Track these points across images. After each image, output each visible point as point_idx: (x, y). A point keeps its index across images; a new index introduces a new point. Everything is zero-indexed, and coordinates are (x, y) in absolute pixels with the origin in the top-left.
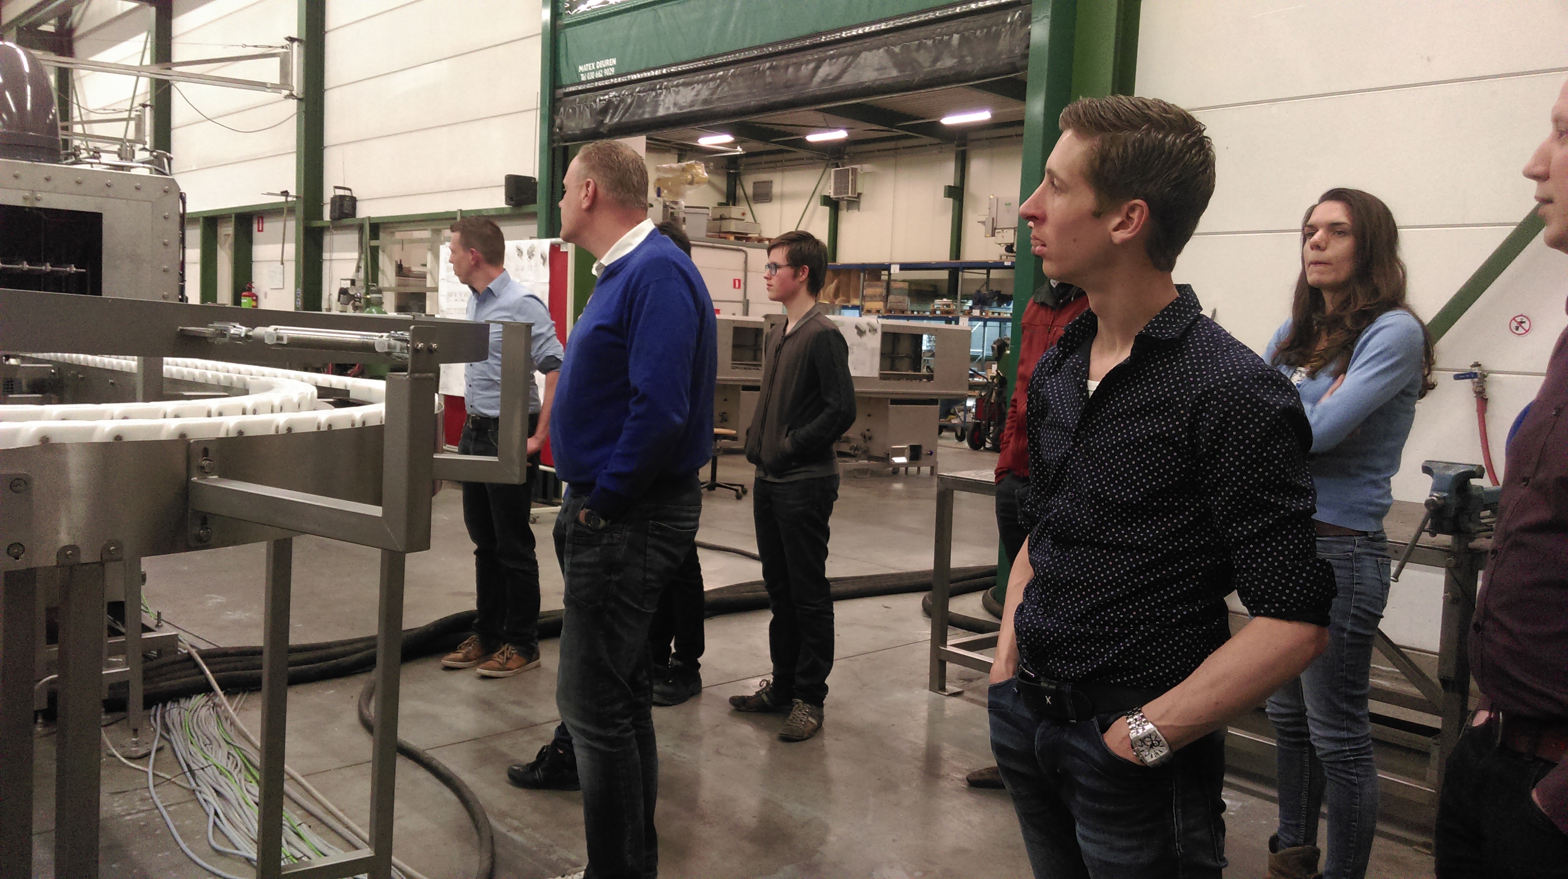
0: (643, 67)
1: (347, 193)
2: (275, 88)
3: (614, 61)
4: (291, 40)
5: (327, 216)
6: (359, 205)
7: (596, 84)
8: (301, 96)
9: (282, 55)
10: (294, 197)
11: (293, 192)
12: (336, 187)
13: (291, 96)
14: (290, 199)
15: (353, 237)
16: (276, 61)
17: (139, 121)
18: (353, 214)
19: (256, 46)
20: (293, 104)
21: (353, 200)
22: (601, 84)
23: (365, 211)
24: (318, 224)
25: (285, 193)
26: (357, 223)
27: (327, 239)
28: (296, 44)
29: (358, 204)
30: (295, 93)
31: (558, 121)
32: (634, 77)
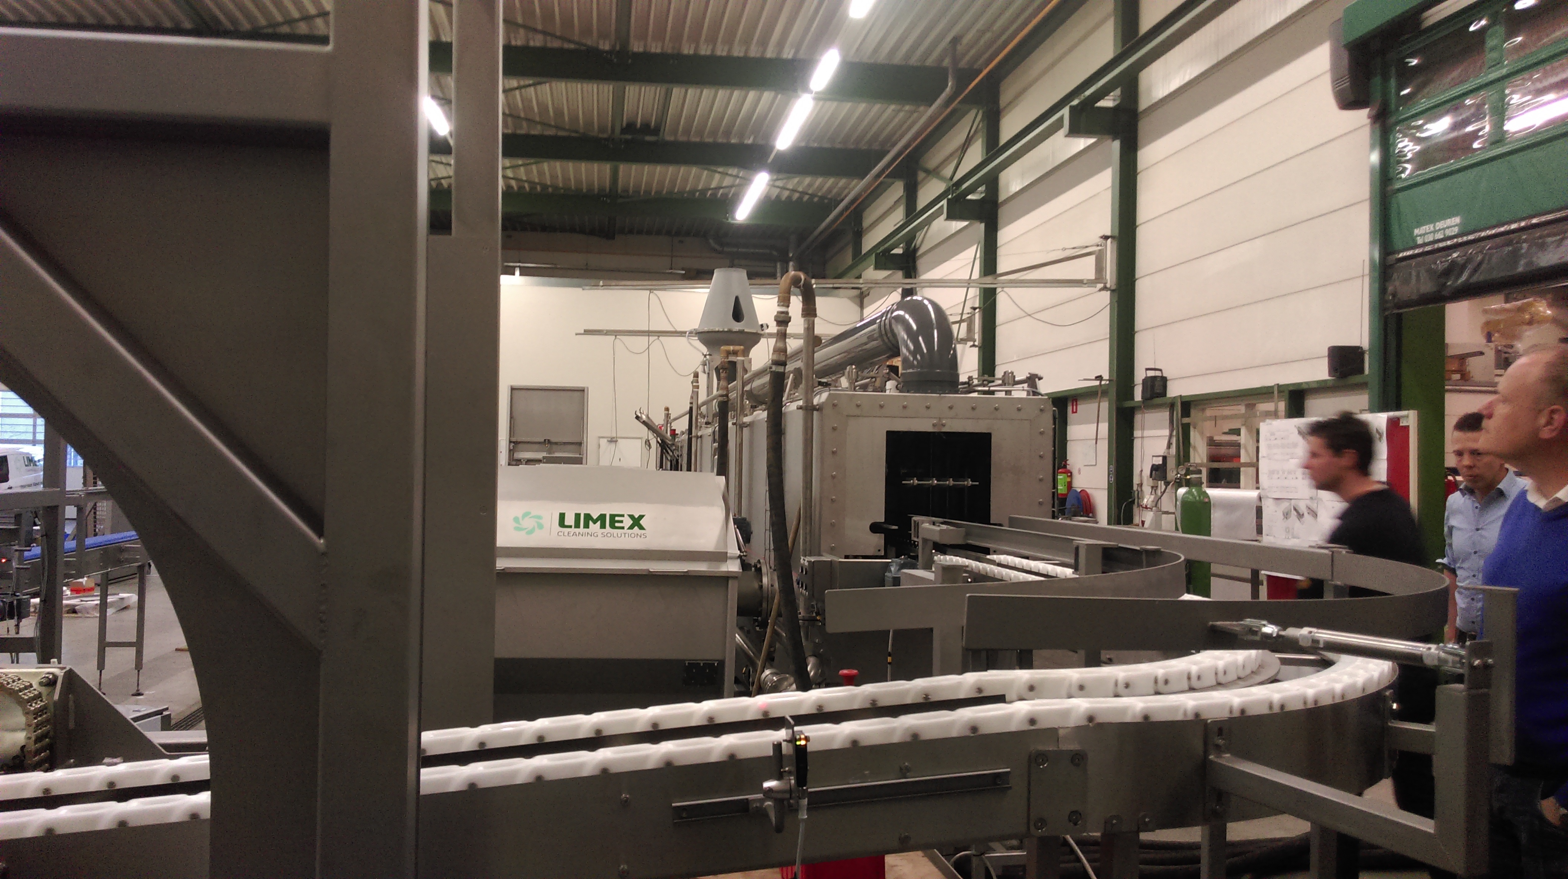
0: (1494, 222)
1: (1158, 373)
2: (1090, 283)
3: (1457, 220)
4: (1106, 238)
5: (1138, 396)
6: (1170, 385)
7: (1436, 246)
8: (1114, 287)
9: (1097, 253)
10: (1106, 380)
11: (1106, 376)
12: (1147, 369)
13: (1105, 288)
14: (1103, 383)
15: (1164, 415)
16: (1092, 259)
17: (970, 321)
18: (1164, 394)
19: (1074, 248)
20: (1107, 295)
21: (1164, 380)
22: (1441, 245)
23: (1175, 390)
24: (1128, 404)
25: (1099, 378)
26: (1169, 401)
27: (1138, 418)
28: (1109, 241)
29: (1169, 383)
30: (1108, 286)
31: (1390, 289)
32: (1483, 234)
